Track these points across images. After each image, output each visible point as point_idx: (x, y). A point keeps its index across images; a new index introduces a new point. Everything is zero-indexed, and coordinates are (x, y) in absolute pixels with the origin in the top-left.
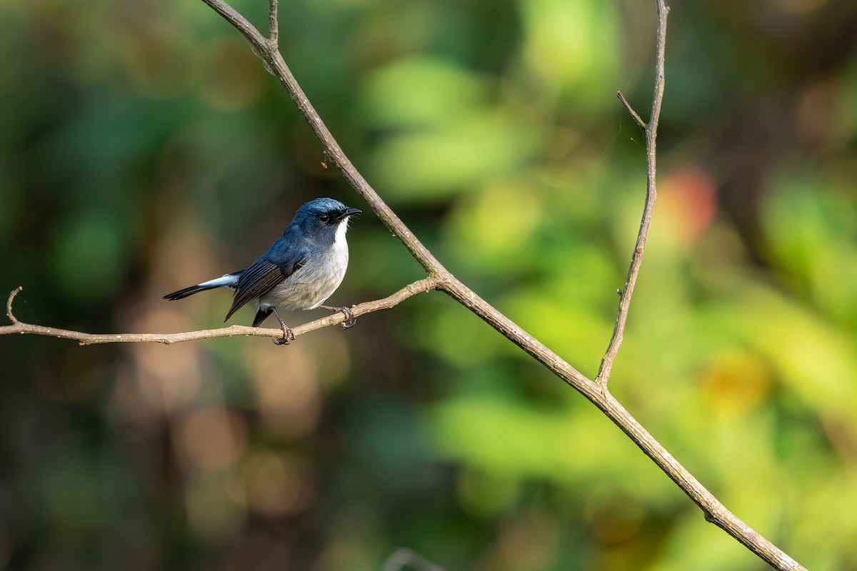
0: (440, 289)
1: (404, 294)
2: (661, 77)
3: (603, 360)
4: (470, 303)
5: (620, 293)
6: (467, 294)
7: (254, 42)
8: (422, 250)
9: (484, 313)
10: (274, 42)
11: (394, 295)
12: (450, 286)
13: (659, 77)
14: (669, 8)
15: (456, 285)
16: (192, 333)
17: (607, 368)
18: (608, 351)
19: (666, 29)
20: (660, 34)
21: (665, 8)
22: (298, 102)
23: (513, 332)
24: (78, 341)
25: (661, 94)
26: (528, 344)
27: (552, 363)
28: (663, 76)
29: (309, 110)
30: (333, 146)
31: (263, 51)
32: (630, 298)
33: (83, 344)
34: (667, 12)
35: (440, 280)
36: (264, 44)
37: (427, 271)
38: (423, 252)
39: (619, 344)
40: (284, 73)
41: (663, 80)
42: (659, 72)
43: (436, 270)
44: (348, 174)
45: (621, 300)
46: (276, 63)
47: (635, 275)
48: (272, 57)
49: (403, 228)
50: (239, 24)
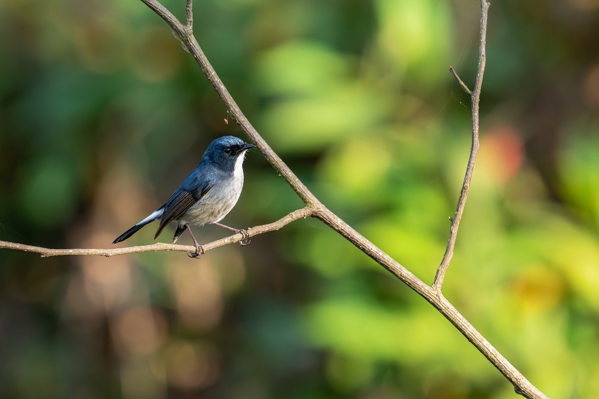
0: (315, 216)
1: (287, 220)
2: (483, 56)
3: (438, 271)
4: (338, 226)
5: (451, 220)
6: (335, 220)
7: (174, 27)
8: (301, 186)
9: (348, 234)
10: (190, 28)
11: (280, 221)
12: (322, 214)
13: (482, 56)
14: (489, 3)
15: (326, 213)
16: (127, 248)
17: (441, 277)
18: (442, 263)
19: (487, 20)
20: (482, 23)
21: (486, 4)
22: (208, 74)
23: (370, 249)
24: (40, 254)
25: (483, 69)
26: (381, 258)
27: (399, 273)
28: (485, 55)
29: (216, 80)
30: (234, 107)
31: (181, 35)
32: (458, 224)
33: (44, 256)
34: (488, 6)
35: (315, 209)
36: (182, 30)
37: (305, 202)
38: (302, 188)
39: (450, 258)
40: (197, 52)
41: (485, 58)
42: (481, 52)
43: (311, 201)
44: (246, 128)
45: (452, 225)
46: (191, 44)
47: (462, 206)
48: (188, 39)
49: (286, 169)
50: (163, 14)
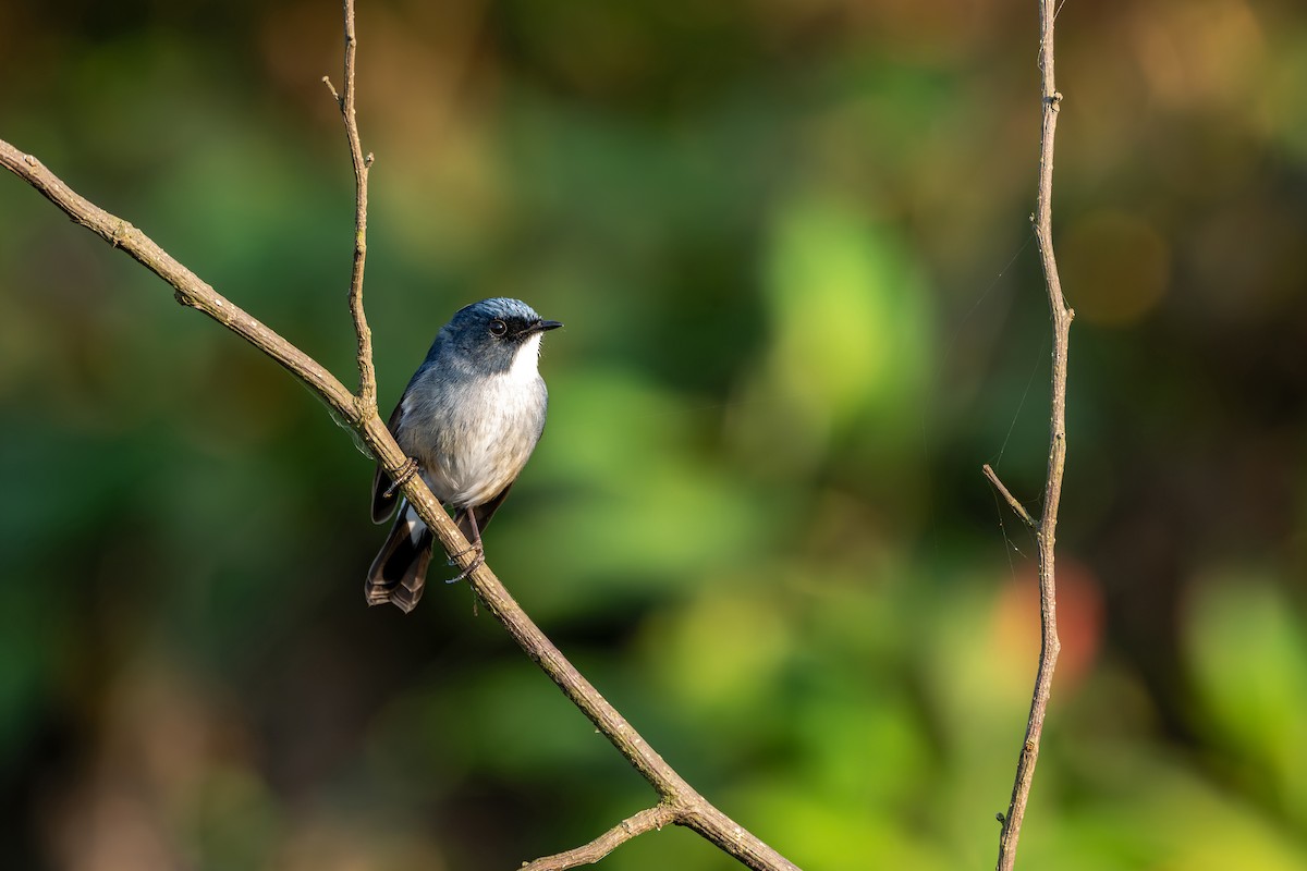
0: (682, 822)
1: (616, 837)
2: (1059, 438)
4: (736, 847)
5: (1000, 818)
6: (729, 832)
7: (334, 403)
8: (648, 755)
9: (761, 864)
10: (372, 402)
11: (598, 841)
12: (698, 819)
13: (1055, 439)
14: (1072, 311)
15: (708, 816)
19: (1068, 352)
20: (1055, 361)
21: (1064, 313)
25: (1060, 469)
28: (1063, 437)
29: (438, 518)
30: (484, 579)
31: (351, 419)
32: (1019, 826)
34: (1070, 320)
35: (680, 809)
36: (351, 407)
37: (658, 793)
38: (650, 760)
40: (389, 455)
41: (1063, 443)
42: (1056, 429)
43: (673, 791)
44: (513, 626)
45: (1004, 832)
46: (375, 439)
47: (1023, 789)
48: (367, 428)
49: (612, 718)
50: (305, 373)
